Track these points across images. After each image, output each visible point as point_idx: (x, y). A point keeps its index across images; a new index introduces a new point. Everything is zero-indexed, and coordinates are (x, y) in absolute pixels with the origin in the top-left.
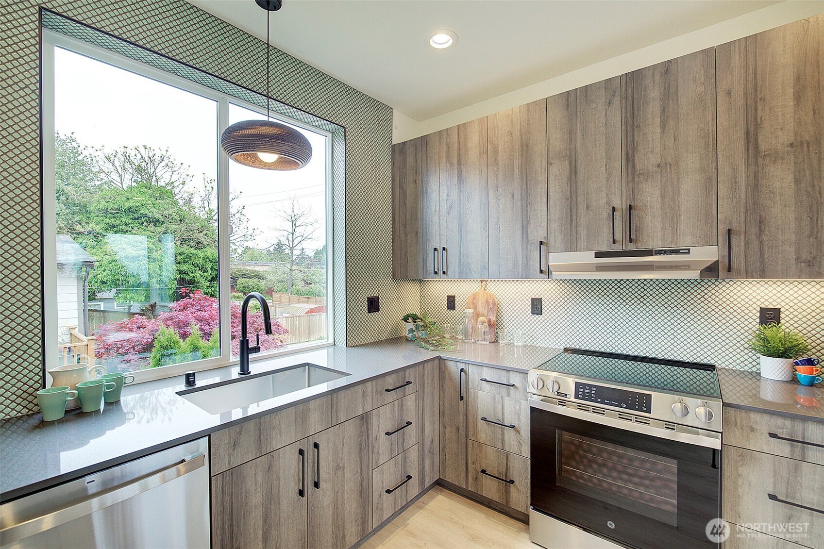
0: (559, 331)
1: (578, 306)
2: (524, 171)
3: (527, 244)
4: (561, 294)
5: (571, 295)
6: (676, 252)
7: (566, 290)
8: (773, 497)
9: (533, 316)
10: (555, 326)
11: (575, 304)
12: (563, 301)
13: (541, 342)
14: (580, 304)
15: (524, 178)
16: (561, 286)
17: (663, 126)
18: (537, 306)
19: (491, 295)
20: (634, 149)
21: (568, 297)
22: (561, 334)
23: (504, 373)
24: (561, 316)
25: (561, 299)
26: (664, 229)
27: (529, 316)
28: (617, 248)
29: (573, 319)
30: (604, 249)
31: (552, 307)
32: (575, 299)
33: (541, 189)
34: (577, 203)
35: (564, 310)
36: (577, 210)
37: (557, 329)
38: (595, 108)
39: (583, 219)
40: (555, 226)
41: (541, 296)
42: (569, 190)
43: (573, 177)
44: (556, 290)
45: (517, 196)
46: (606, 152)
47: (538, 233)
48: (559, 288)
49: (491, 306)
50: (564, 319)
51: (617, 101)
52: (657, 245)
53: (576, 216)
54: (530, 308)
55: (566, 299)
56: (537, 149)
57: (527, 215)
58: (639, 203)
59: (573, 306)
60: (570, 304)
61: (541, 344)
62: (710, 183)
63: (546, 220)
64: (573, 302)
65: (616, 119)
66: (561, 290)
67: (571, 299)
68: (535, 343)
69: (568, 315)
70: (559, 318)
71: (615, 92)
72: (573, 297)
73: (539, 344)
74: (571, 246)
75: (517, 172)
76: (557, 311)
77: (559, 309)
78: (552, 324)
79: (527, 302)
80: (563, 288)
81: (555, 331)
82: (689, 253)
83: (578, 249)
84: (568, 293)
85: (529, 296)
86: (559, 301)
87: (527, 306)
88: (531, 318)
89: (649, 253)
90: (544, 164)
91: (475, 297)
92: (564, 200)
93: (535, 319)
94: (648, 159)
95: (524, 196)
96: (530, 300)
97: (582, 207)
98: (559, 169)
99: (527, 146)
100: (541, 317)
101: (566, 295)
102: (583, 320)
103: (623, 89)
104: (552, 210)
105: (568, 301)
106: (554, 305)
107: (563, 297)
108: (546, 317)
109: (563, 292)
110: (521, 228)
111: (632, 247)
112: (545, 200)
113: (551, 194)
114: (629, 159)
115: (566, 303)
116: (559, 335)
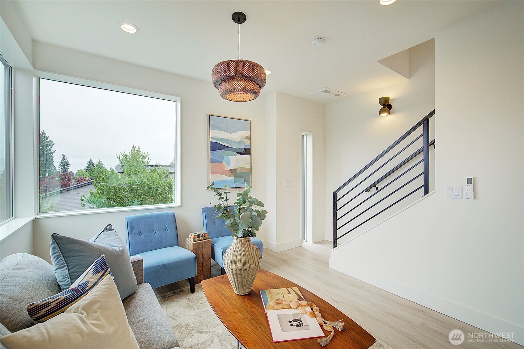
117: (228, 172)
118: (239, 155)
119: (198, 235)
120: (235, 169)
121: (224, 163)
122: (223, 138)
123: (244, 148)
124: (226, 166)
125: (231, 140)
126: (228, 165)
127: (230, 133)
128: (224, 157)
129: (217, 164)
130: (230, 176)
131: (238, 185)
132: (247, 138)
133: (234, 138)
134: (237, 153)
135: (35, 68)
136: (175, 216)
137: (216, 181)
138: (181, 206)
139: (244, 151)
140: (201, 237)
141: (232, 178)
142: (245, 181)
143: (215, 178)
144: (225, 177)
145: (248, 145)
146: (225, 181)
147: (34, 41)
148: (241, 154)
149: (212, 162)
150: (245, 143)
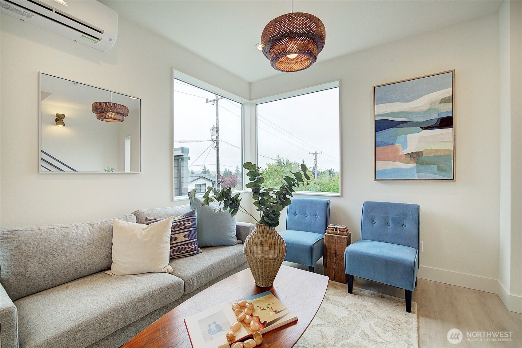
117: (405, 157)
118: (427, 130)
119: (333, 228)
120: (419, 152)
121: (397, 145)
122: (394, 111)
123: (437, 117)
124: (400, 149)
125: (409, 112)
126: (405, 146)
127: (408, 101)
128: (398, 136)
129: (385, 147)
130: (408, 163)
131: (423, 175)
132: (443, 101)
133: (416, 108)
134: (422, 128)
135: (250, 100)
136: (328, 204)
137: (385, 170)
138: (342, 196)
139: (438, 123)
140: (336, 230)
141: (412, 165)
142: (440, 169)
143: (382, 165)
144: (399, 165)
145: (447, 112)
146: (399, 170)
147: (250, 84)
148: (429, 128)
149: (379, 146)
150: (438, 111)
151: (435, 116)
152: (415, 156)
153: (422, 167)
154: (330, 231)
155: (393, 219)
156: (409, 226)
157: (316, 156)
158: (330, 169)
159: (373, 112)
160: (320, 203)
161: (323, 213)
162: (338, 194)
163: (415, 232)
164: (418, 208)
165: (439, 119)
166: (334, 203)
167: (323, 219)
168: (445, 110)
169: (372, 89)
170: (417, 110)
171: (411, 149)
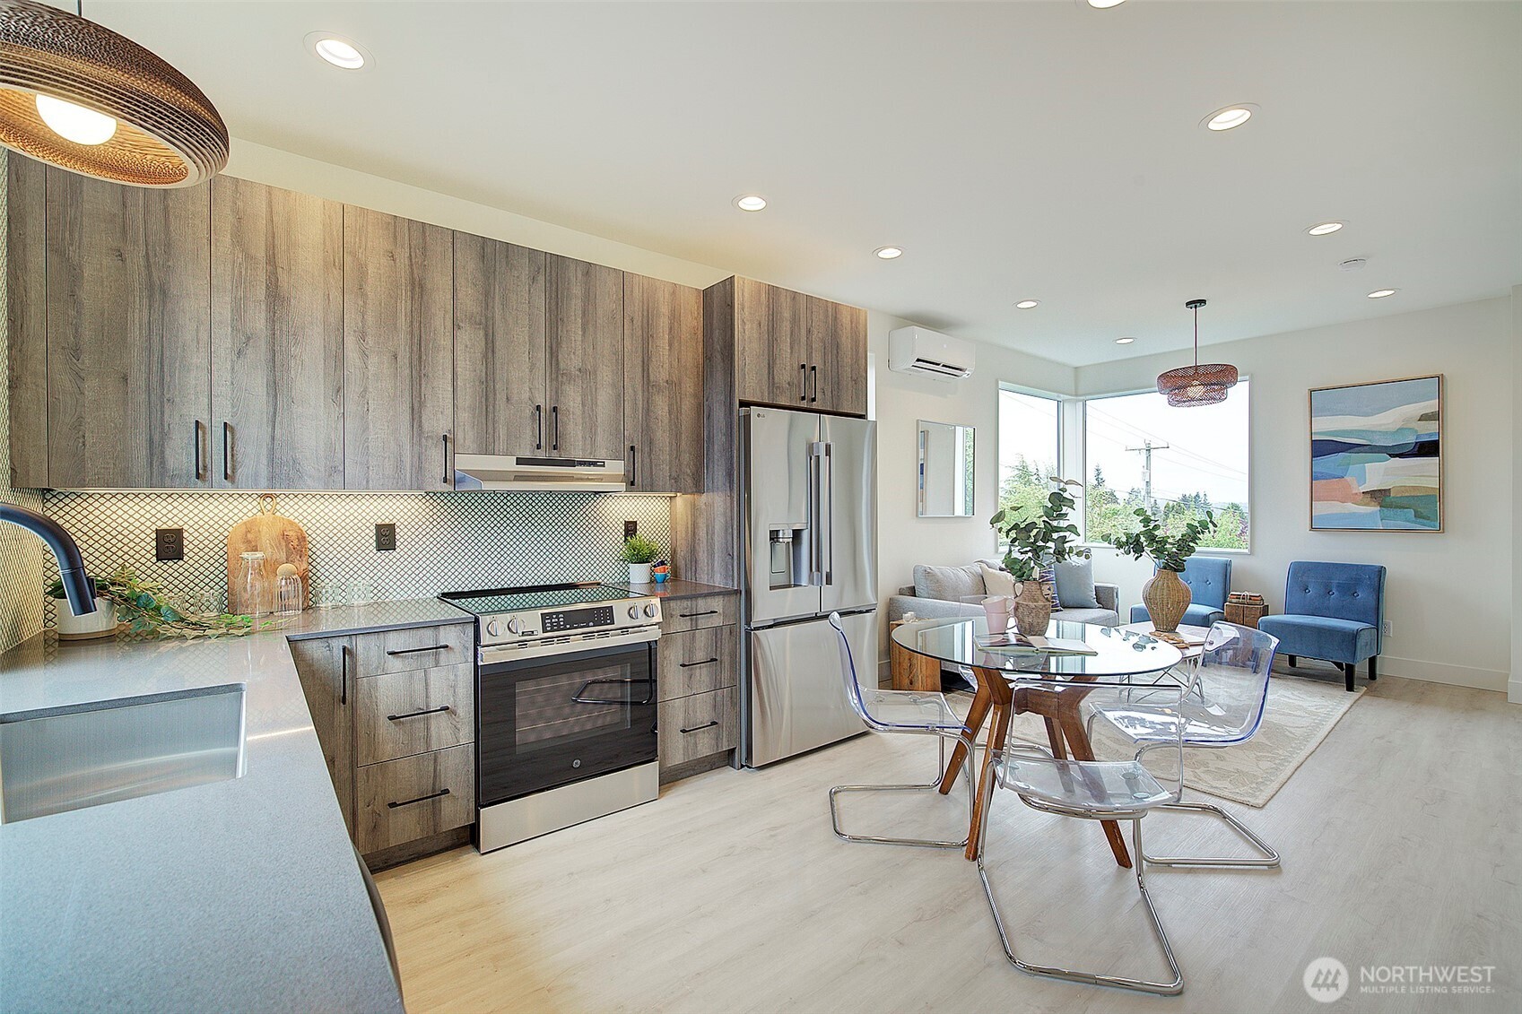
0: (424, 572)
1: (452, 532)
2: (416, 325)
3: (420, 435)
4: (427, 517)
5: (442, 517)
6: (594, 464)
7: (435, 510)
8: (683, 665)
9: (379, 554)
10: (417, 566)
11: (449, 529)
12: (431, 526)
13: (395, 593)
14: (456, 529)
15: (416, 333)
16: (428, 504)
17: (584, 331)
18: (386, 538)
19: (291, 523)
20: (558, 344)
21: (439, 520)
22: (428, 575)
23: (429, 633)
24: (428, 549)
25: (428, 523)
26: (584, 438)
27: (371, 555)
28: (541, 455)
29: (446, 552)
30: (528, 455)
31: (413, 536)
32: (449, 523)
33: (444, 358)
34: (494, 390)
35: (431, 539)
36: (495, 399)
37: (421, 569)
38: (518, 277)
39: (503, 413)
40: (464, 416)
41: (395, 521)
42: (484, 371)
43: (490, 355)
44: (420, 510)
45: (404, 359)
46: (529, 337)
47: (438, 422)
48: (424, 507)
49: (295, 543)
50: (432, 552)
51: (541, 279)
52: (577, 455)
53: (494, 407)
54: (373, 541)
55: (435, 523)
56: (437, 296)
57: (420, 391)
58: (561, 407)
59: (446, 533)
60: (442, 530)
61: (394, 596)
62: (619, 400)
63: (451, 406)
64: (446, 526)
65: (540, 301)
66: (427, 510)
67: (442, 523)
68: (383, 597)
69: (439, 546)
70: (424, 552)
71: (539, 269)
72: (446, 520)
73: (391, 597)
74: (487, 449)
75: (403, 322)
76: (421, 543)
77: (424, 539)
78: (413, 562)
79: (367, 531)
80: (431, 507)
81: (417, 572)
82: (604, 466)
83: (496, 452)
84: (439, 514)
85: (372, 521)
86: (424, 527)
87: (367, 538)
88: (375, 558)
89: (571, 463)
90: (449, 324)
91: (250, 527)
92: (477, 383)
93: (383, 557)
94: (572, 360)
95: (415, 362)
96: (373, 528)
97: (501, 397)
98: (470, 338)
99: (421, 286)
100: (395, 553)
101: (435, 517)
102: (460, 551)
103: (548, 271)
104: (459, 393)
105: (439, 526)
106: (417, 533)
107: (431, 520)
108: (402, 553)
109: (431, 513)
110: (409, 411)
111: (555, 455)
112: (450, 376)
113: (459, 370)
114: (553, 353)
115: (435, 529)
116: (425, 578)
117: (1361, 497)
118: (1398, 458)
119: (1237, 595)
120: (1385, 490)
121: (1348, 478)
122: (1343, 429)
123: (1414, 441)
124: (1354, 484)
125: (1369, 431)
126: (1361, 480)
127: (1366, 414)
128: (1350, 466)
129: (1329, 480)
130: (1367, 504)
131: (1391, 524)
132: (1424, 418)
133: (1381, 425)
134: (1390, 455)
135: (1076, 395)
136: (1227, 566)
137: (1328, 514)
138: (1252, 553)
139: (1416, 449)
140: (1243, 599)
141: (1373, 509)
142: (1417, 515)
143: (1321, 508)
144: (1351, 507)
145: (1430, 435)
146: (1352, 515)
147: (1076, 368)
148: (1401, 456)
149: (1317, 479)
150: (1416, 431)
151: (1412, 439)
152: (1379, 496)
153: (1390, 512)
154: (1234, 601)
155: (1339, 586)
156: (1363, 595)
157: (1148, 458)
158: (1194, 495)
159: (1309, 429)
160: (1214, 563)
161: (1220, 578)
162: (1246, 551)
163: (1373, 603)
164: (1381, 571)
165: (1416, 443)
166: (1236, 562)
167: (1221, 586)
168: (1428, 431)
169: (1307, 393)
170: (1383, 429)
171: (1373, 484)
